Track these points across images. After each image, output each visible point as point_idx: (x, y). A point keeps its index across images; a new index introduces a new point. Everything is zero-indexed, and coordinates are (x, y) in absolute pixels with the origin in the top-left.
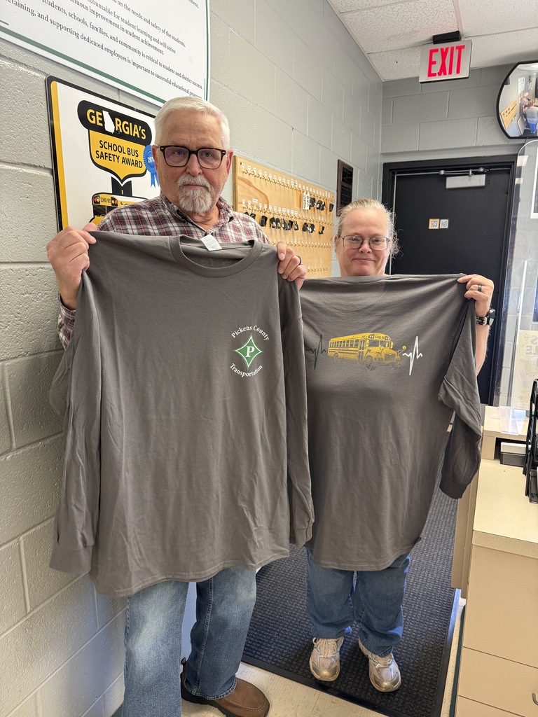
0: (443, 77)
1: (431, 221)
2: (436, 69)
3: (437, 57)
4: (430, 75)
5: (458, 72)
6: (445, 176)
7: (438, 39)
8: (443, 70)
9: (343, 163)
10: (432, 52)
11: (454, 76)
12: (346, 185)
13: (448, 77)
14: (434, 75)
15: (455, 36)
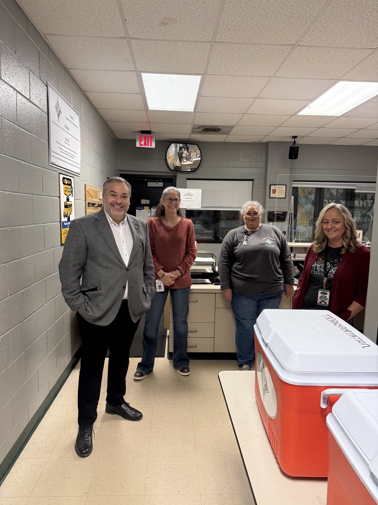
0: (145, 147)
3: (143, 139)
5: (151, 146)
6: (147, 182)
7: (142, 132)
8: (145, 144)
10: (141, 136)
14: (142, 145)
15: (149, 132)
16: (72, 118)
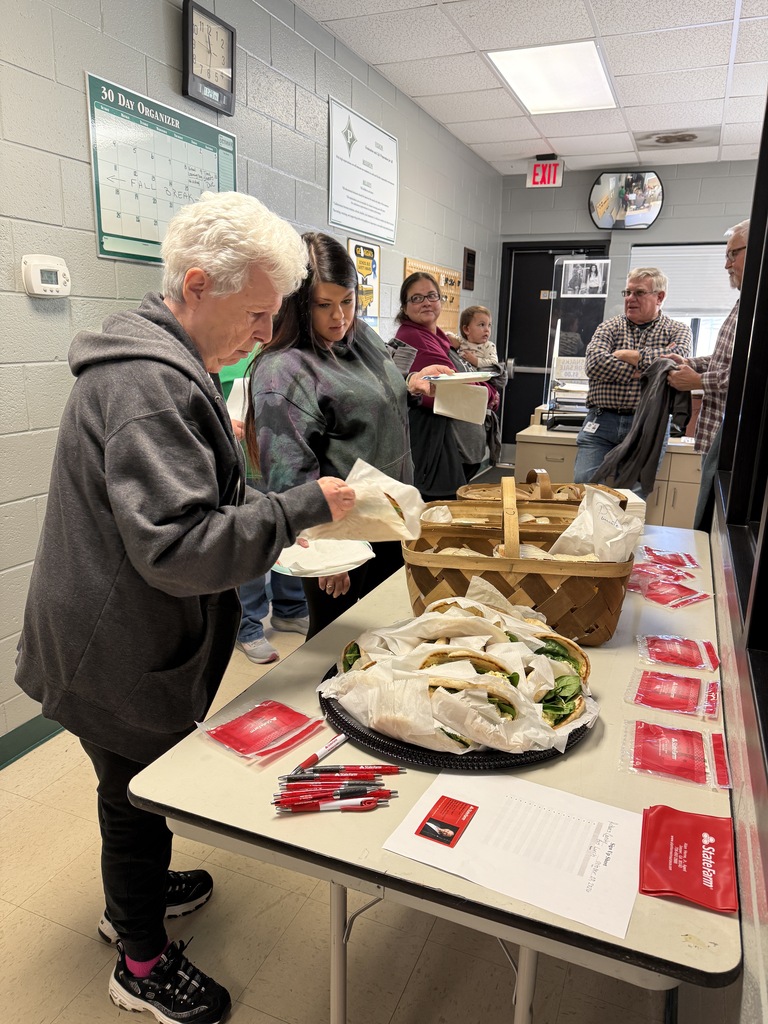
0: (543, 185)
1: (542, 292)
2: (538, 179)
3: (539, 171)
4: (535, 183)
5: (554, 182)
6: (553, 256)
7: (540, 157)
8: (543, 181)
9: (468, 250)
10: (536, 166)
11: (551, 185)
12: (469, 265)
13: (547, 185)
14: (537, 183)
15: (552, 157)
16: (379, 147)
